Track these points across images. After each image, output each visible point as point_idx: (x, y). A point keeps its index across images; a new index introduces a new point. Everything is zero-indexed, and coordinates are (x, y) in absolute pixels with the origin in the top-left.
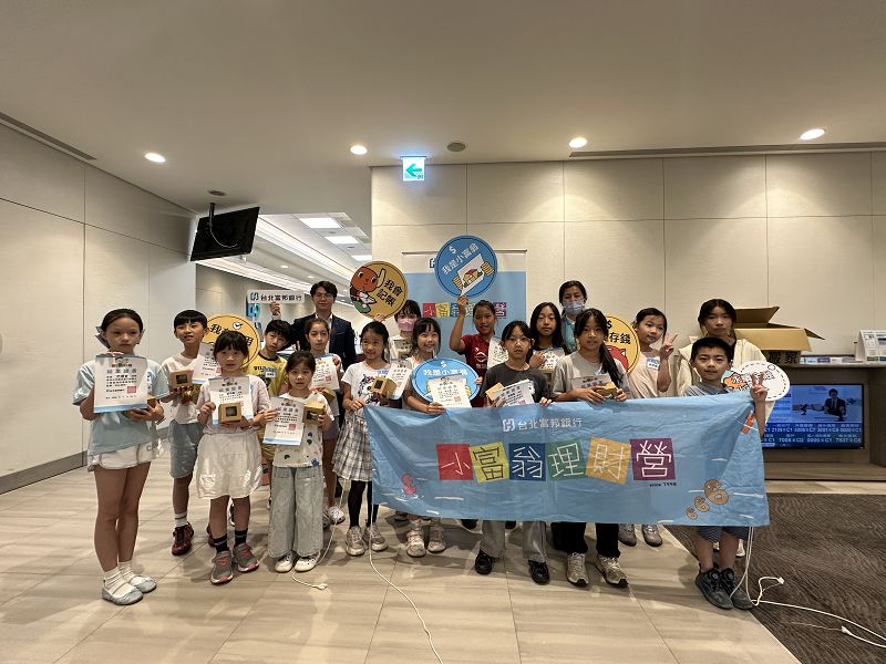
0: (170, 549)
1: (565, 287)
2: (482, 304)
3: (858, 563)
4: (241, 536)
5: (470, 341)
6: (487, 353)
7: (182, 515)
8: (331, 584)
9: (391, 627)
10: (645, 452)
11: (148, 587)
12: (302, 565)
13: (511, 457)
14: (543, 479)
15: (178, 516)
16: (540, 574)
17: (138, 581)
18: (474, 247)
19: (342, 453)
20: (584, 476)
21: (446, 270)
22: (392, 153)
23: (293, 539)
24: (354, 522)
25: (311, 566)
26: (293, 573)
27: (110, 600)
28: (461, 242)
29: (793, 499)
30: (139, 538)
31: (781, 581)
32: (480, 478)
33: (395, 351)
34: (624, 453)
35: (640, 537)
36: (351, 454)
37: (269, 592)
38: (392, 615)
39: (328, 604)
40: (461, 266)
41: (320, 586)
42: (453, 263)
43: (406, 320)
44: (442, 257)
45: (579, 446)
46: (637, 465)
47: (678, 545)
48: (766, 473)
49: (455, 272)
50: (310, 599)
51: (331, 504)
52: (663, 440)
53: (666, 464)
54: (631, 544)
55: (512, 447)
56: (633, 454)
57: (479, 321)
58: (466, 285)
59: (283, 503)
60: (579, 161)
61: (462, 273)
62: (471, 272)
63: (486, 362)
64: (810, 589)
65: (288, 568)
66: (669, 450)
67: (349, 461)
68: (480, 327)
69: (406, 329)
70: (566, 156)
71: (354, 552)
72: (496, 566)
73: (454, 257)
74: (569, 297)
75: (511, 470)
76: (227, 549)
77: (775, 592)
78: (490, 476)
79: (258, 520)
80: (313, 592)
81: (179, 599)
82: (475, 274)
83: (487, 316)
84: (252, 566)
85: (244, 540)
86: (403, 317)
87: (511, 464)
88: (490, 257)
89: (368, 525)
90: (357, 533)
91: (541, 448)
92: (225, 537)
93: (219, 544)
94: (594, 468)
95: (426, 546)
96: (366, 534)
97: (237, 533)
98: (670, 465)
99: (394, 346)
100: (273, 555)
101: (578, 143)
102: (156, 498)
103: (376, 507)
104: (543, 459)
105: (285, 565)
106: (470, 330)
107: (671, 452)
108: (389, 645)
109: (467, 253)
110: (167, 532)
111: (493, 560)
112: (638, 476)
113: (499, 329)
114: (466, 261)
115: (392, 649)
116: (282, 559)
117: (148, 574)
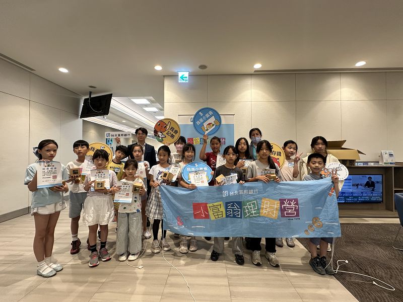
0: (70, 252)
1: (252, 131)
2: (214, 138)
3: (380, 253)
4: (103, 245)
5: (209, 155)
6: (216, 161)
7: (75, 235)
8: (144, 266)
9: (172, 285)
10: (286, 205)
11: (59, 269)
12: (131, 258)
13: (226, 207)
14: (241, 218)
15: (74, 235)
16: (240, 261)
17: (54, 266)
18: (211, 113)
19: (149, 206)
20: (259, 216)
21: (198, 123)
22: (174, 70)
23: (128, 246)
24: (156, 238)
25: (135, 258)
26: (127, 262)
27: (41, 275)
28: (205, 110)
29: (353, 226)
30: (54, 247)
31: (347, 262)
32: (212, 217)
33: (174, 160)
34: (277, 205)
35: (285, 243)
36: (153, 207)
37: (116, 270)
38: (172, 280)
39: (142, 275)
40: (205, 121)
41: (139, 267)
42: (201, 120)
43: (179, 145)
44: (196, 117)
45: (257, 202)
46: (282, 210)
47: (302, 247)
48: (339, 214)
49: (202, 124)
50: (135, 273)
51: (145, 230)
52: (294, 199)
53: (295, 210)
54: (281, 246)
55: (227, 203)
56: (281, 206)
57: (213, 146)
58: (207, 130)
59: (123, 229)
60: (258, 74)
61: (205, 124)
62: (210, 124)
63: (215, 165)
64: (359, 265)
65: (125, 259)
66: (297, 204)
67: (152, 210)
68: (213, 149)
69: (179, 149)
70: (253, 72)
71: (156, 251)
72: (220, 257)
73: (202, 117)
74: (254, 135)
75: (226, 214)
76: (96, 251)
77: (344, 267)
78: (217, 217)
79: (111, 237)
80: (137, 270)
81: (73, 274)
82: (211, 125)
83: (217, 144)
84: (108, 258)
85: (104, 246)
86: (178, 144)
87: (226, 211)
88: (218, 117)
89: (162, 239)
90: (157, 243)
91: (240, 204)
92: (95, 245)
93: (92, 249)
94: (264, 212)
95: (189, 249)
96: (161, 243)
97: (102, 243)
98: (297, 210)
99: (173, 157)
100: (118, 253)
101: (258, 66)
102: (63, 228)
103: (165, 231)
104: (241, 208)
105: (123, 258)
106: (209, 150)
107: (298, 205)
108: (171, 293)
109: (207, 116)
110: (68, 243)
111: (219, 254)
112: (283, 216)
113: (222, 149)
114: (207, 119)
115: (172, 295)
116: (122, 255)
117: (59, 263)
